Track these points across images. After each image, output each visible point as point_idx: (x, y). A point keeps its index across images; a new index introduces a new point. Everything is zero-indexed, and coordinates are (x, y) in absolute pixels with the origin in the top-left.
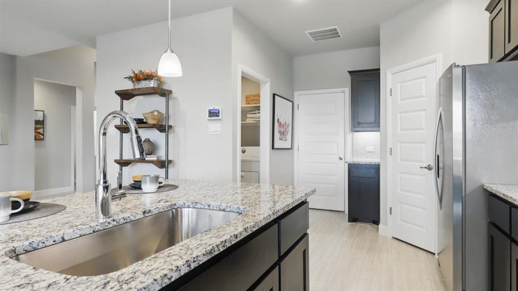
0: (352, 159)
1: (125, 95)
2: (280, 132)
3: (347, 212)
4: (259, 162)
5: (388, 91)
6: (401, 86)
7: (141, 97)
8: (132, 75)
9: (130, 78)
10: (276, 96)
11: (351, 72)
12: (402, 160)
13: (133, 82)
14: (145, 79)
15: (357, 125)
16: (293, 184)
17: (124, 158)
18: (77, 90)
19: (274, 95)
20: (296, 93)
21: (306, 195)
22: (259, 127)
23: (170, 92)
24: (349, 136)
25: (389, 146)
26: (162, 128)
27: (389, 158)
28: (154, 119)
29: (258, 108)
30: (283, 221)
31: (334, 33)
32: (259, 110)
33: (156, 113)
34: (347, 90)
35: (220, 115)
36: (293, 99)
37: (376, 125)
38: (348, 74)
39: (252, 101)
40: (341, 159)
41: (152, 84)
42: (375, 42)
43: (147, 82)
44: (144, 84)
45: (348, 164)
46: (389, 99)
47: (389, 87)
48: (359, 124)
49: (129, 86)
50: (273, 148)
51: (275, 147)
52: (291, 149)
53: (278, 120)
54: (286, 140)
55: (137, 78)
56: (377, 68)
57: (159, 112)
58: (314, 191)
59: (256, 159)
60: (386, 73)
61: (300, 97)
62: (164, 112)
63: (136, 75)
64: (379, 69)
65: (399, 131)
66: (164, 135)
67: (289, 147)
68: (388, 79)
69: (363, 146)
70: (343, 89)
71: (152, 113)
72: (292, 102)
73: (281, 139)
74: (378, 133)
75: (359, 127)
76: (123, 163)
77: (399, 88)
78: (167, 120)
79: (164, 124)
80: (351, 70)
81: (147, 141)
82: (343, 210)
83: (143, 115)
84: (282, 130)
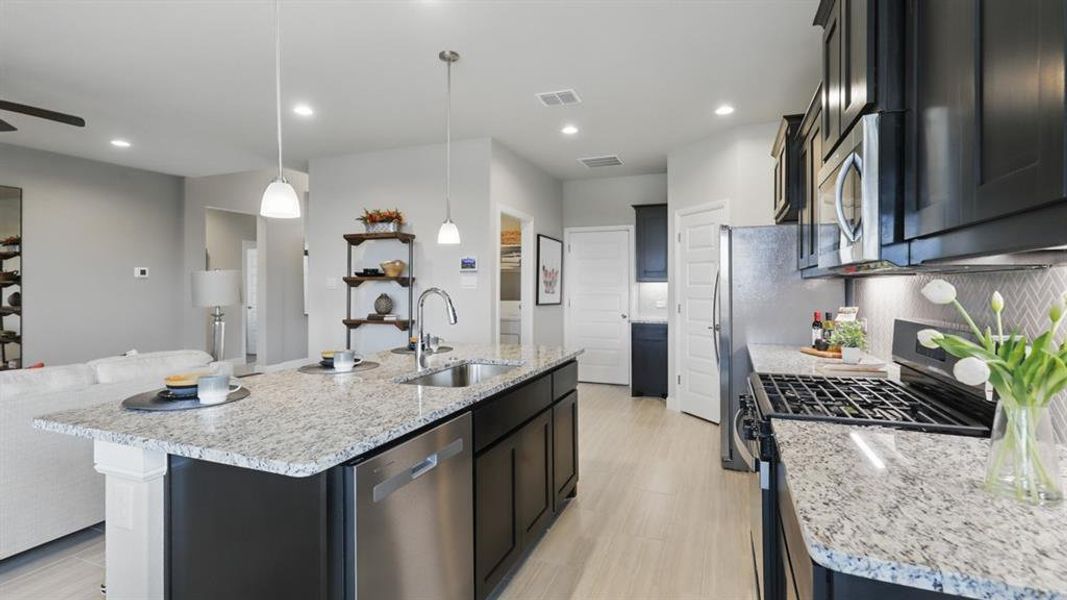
0: (637, 318)
1: (354, 240)
2: (545, 282)
3: (630, 385)
4: (519, 321)
5: (676, 236)
6: (690, 232)
7: (373, 241)
8: (365, 215)
9: (364, 219)
10: (542, 238)
11: (635, 207)
12: (690, 319)
13: (366, 223)
14: (382, 221)
15: (642, 274)
16: (562, 345)
17: (352, 318)
18: (258, 220)
19: (539, 236)
20: (567, 231)
21: (575, 353)
22: (519, 274)
23: (413, 237)
24: (635, 286)
25: (678, 302)
26: (405, 282)
27: (678, 316)
28: (395, 270)
29: (518, 250)
30: (555, 373)
31: (614, 162)
32: (520, 252)
33: (397, 264)
34: (632, 228)
35: (476, 266)
36: (563, 239)
37: (662, 274)
38: (634, 211)
39: (508, 239)
40: (625, 317)
41: (391, 228)
42: (660, 169)
43: (385, 224)
44: (381, 228)
45: (633, 324)
46: (678, 246)
47: (677, 230)
48: (645, 272)
49: (360, 229)
50: (537, 303)
51: (540, 302)
52: (560, 304)
53: (544, 268)
54: (553, 293)
55: (371, 219)
56: (663, 202)
57: (401, 262)
58: (583, 351)
59: (517, 318)
60: (674, 215)
61: (572, 236)
62: (406, 261)
63: (371, 216)
64: (666, 205)
65: (688, 286)
66: (406, 289)
67: (558, 301)
68: (676, 221)
69: (652, 300)
70: (629, 226)
71: (393, 263)
72: (562, 242)
73: (547, 292)
74: (666, 284)
75: (646, 276)
76: (352, 324)
77: (688, 233)
78: (411, 271)
79: (407, 276)
80: (636, 203)
81: (384, 297)
82: (627, 383)
83: (381, 265)
84: (549, 280)
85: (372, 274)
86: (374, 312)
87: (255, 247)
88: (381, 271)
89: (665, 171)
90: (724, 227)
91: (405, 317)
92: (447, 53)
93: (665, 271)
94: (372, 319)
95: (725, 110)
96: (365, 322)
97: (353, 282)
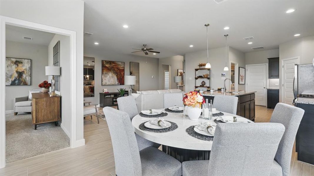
1: (196, 70)
3: (267, 106)
6: (287, 65)
10: (240, 68)
12: (287, 88)
13: (199, 66)
14: (203, 66)
15: (271, 76)
18: (169, 66)
19: (239, 68)
20: (246, 65)
24: (268, 80)
25: (282, 83)
26: (209, 78)
27: (282, 87)
28: (206, 76)
30: (251, 95)
32: (234, 71)
34: (267, 64)
35: (225, 75)
36: (245, 67)
37: (277, 76)
38: (268, 60)
39: (232, 68)
40: (265, 88)
42: (277, 48)
45: (268, 89)
46: (282, 69)
47: (282, 65)
49: (198, 68)
50: (239, 84)
53: (240, 75)
54: (243, 81)
56: (278, 57)
60: (281, 61)
61: (247, 67)
62: (209, 74)
63: (201, 65)
64: (279, 58)
65: (286, 79)
66: (209, 80)
67: (244, 84)
68: (282, 62)
69: (274, 84)
70: (266, 64)
71: (206, 74)
72: (245, 69)
73: (241, 81)
74: (279, 79)
75: (272, 77)
76: (196, 87)
77: (286, 66)
78: (210, 76)
79: (209, 77)
80: (269, 58)
81: (203, 81)
82: (265, 105)
83: (203, 75)
84: (242, 78)
85: (201, 77)
86: (201, 85)
87: (169, 71)
88: (203, 76)
89: (278, 48)
90: (296, 65)
91: (208, 86)
92: (226, 35)
93: (279, 76)
94: (201, 86)
95: (297, 35)
96: (199, 87)
97: (196, 79)
